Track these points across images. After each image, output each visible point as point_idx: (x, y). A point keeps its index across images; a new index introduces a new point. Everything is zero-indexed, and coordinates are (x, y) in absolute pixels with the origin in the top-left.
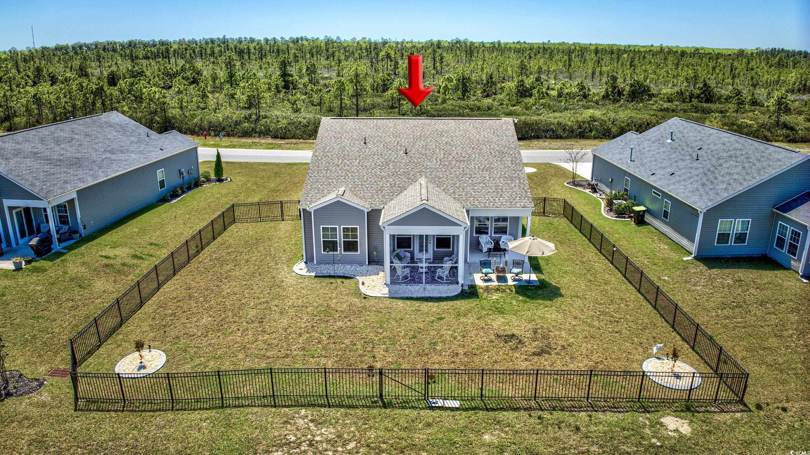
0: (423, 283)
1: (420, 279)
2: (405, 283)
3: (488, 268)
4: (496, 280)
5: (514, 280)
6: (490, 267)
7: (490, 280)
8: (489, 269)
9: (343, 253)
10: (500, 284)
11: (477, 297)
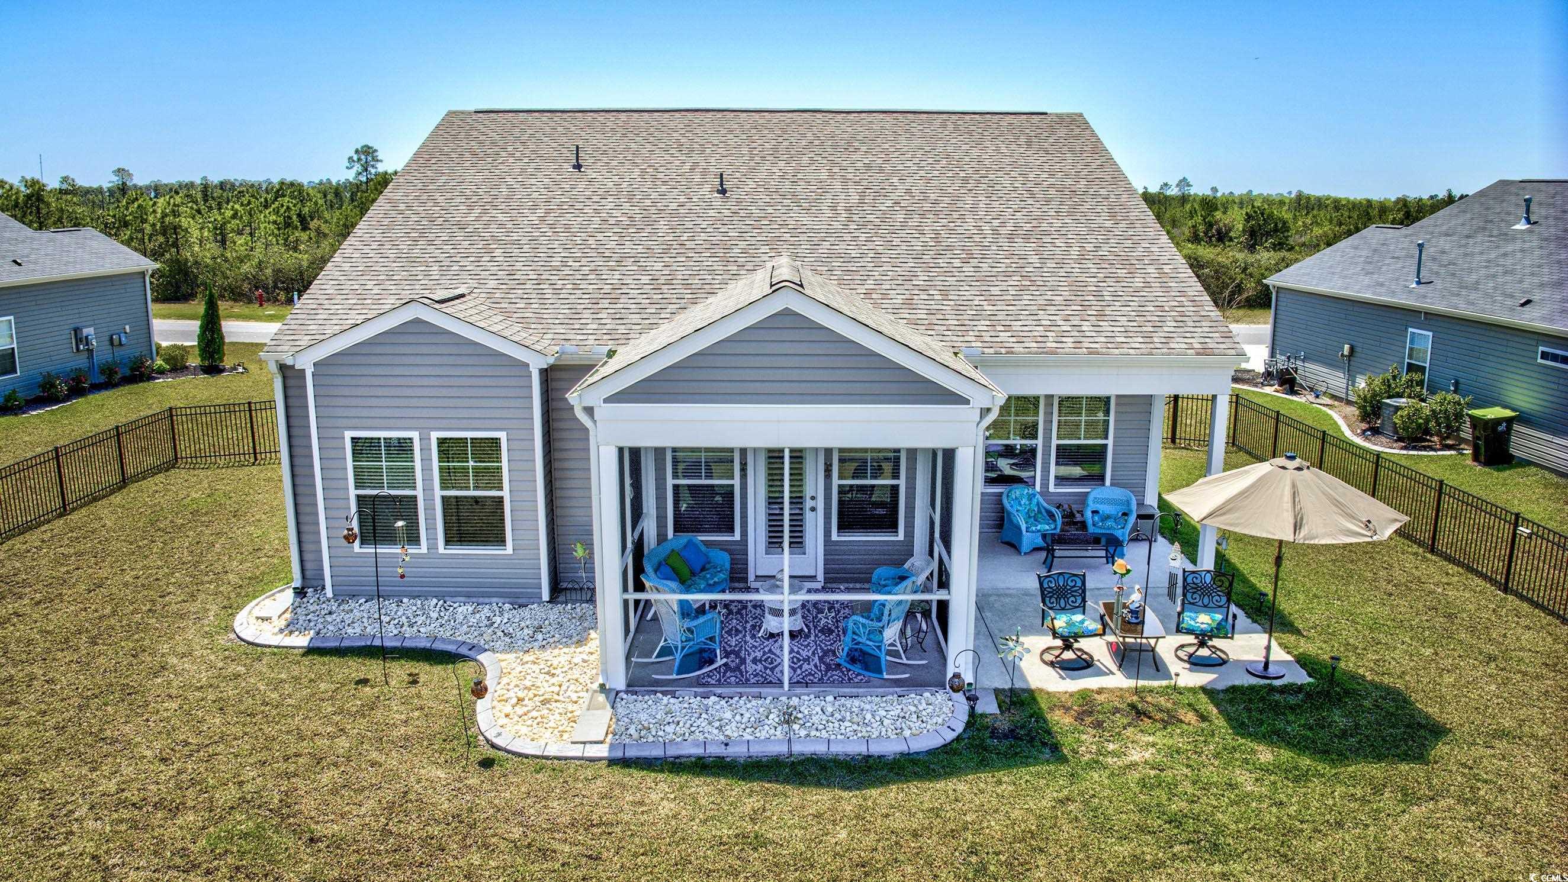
0: (780, 683)
1: (771, 662)
2: (699, 683)
3: (1074, 609)
4: (1114, 668)
5: (1196, 663)
6: (1083, 608)
7: (1084, 665)
8: (1078, 617)
9: (441, 549)
10: (1141, 683)
11: (1055, 752)
